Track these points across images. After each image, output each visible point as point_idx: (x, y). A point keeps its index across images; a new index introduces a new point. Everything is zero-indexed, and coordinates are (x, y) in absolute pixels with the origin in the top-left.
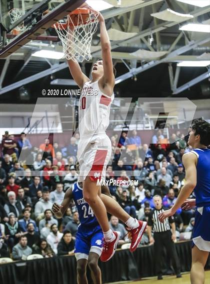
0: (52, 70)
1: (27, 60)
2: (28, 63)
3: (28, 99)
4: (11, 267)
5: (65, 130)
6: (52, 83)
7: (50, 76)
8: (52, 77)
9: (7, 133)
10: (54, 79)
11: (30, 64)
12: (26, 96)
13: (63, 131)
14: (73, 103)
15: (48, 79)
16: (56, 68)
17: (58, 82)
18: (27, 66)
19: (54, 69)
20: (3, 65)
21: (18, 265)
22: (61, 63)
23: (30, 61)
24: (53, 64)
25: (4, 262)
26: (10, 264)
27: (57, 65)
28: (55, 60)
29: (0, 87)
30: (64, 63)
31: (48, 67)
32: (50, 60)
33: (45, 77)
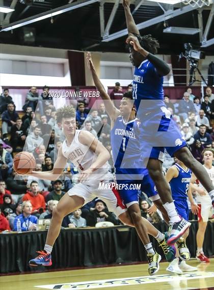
0: (166, 16)
1: (137, 5)
2: (139, 8)
3: (33, 40)
4: (112, 231)
6: (165, 31)
7: (163, 22)
8: (165, 25)
10: (167, 27)
11: (142, 8)
12: (31, 37)
13: (175, 85)
14: (188, 54)
15: (161, 26)
16: (170, 15)
17: (171, 30)
18: (137, 11)
19: (168, 16)
20: (112, 9)
21: (120, 230)
22: (175, 9)
23: (141, 6)
24: (166, 10)
25: (105, 226)
26: (111, 228)
27: (171, 11)
28: (169, 5)
29: (108, 33)
30: (180, 9)
31: (162, 13)
32: (163, 5)
33: (157, 24)
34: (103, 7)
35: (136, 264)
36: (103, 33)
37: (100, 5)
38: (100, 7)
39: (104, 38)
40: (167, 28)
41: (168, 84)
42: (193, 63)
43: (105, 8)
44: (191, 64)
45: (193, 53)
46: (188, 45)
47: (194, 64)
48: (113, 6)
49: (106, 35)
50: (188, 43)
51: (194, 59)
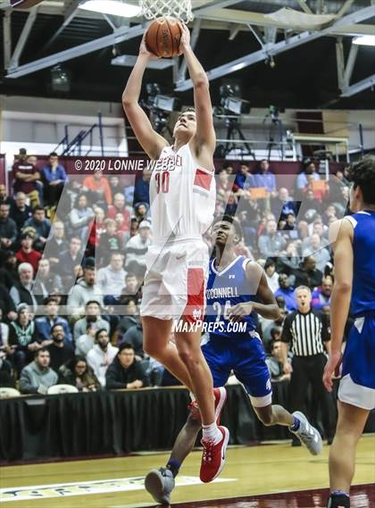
0: (116, 37)
1: (68, 17)
2: (71, 22)
3: (67, 89)
4: (16, 405)
5: (132, 152)
6: (114, 62)
7: (111, 47)
8: (114, 51)
9: (23, 151)
10: (117, 55)
11: (75, 23)
12: (63, 84)
13: (130, 154)
14: (153, 103)
15: (107, 53)
16: (123, 35)
17: (126, 60)
18: (67, 26)
19: (119, 36)
20: (24, 22)
21: (30, 402)
22: (132, 25)
23: (75, 18)
24: (117, 27)
26: (15, 400)
27: (125, 29)
28: (122, 18)
29: (16, 64)
30: (140, 26)
31: (109, 31)
32: (113, 18)
33: (101, 50)
34: (9, 19)
35: (56, 461)
36: (8, 63)
37: (4, 15)
38: (5, 19)
39: (10, 72)
40: (119, 57)
41: (118, 152)
42: (160, 118)
43: (12, 21)
44: (157, 120)
45: (161, 101)
46: (153, 87)
47: (163, 120)
48: (26, 18)
49: (12, 67)
50: (153, 83)
51: (162, 111)
